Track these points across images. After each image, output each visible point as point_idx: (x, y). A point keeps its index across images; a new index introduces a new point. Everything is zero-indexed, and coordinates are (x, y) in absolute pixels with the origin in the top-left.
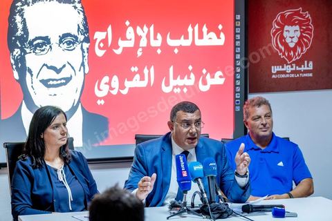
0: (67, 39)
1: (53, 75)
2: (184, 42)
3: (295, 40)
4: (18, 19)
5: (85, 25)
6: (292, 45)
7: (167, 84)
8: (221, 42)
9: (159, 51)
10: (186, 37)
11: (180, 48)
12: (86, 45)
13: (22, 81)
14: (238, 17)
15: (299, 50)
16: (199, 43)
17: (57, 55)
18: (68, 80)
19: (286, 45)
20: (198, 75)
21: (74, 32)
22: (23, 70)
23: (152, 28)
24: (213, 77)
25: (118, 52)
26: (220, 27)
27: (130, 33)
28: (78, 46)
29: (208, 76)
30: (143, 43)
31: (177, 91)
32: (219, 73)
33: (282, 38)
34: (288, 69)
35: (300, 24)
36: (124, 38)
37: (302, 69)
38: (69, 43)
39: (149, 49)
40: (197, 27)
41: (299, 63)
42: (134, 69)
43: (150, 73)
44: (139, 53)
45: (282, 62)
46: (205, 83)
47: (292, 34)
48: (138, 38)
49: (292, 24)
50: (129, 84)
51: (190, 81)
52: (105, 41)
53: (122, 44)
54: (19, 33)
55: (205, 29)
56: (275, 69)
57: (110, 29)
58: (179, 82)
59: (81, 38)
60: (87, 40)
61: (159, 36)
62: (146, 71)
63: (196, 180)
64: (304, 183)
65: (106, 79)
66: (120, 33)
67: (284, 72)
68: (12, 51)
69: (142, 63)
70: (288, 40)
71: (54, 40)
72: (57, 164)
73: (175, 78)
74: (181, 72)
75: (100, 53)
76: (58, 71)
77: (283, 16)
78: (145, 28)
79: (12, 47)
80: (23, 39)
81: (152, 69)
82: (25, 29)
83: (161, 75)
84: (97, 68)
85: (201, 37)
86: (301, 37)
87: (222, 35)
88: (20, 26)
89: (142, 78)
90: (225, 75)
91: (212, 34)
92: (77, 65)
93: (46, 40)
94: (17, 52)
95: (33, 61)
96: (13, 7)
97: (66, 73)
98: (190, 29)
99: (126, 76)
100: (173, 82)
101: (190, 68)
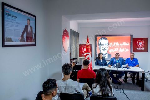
1: (104, 49)
2: (122, 45)
4: (100, 42)
8: (128, 45)
9: (119, 46)
13: (100, 50)
14: (131, 41)
15: (142, 46)
16: (125, 45)
17: (104, 46)
20: (125, 49)
21: (107, 43)
22: (100, 48)
23: (118, 43)
25: (113, 46)
26: (128, 43)
27: (115, 44)
28: (107, 45)
30: (116, 45)
32: (128, 49)
33: (139, 44)
34: (140, 49)
35: (142, 42)
39: (117, 46)
40: (124, 43)
41: (142, 48)
42: (115, 48)
44: (116, 46)
45: (139, 48)
47: (140, 44)
49: (140, 42)
50: (114, 50)
53: (113, 45)
55: (126, 43)
56: (137, 49)
58: (122, 50)
64: (137, 65)
65: (111, 50)
66: (113, 43)
69: (116, 48)
71: (104, 45)
72: (101, 60)
75: (110, 46)
79: (99, 45)
80: (100, 44)
83: (119, 49)
84: (110, 48)
86: (142, 44)
92: (107, 48)
93: (103, 45)
95: (101, 47)
97: (105, 49)
99: (114, 49)
101: (123, 48)
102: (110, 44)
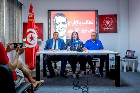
0: (63, 23)
1: (60, 29)
2: (85, 23)
3: (109, 23)
4: (54, 20)
5: (66, 21)
6: (108, 24)
7: (82, 31)
8: (93, 23)
9: (80, 25)
10: (86, 23)
11: (85, 25)
12: (66, 24)
14: (96, 19)
15: (109, 25)
16: (88, 24)
18: (63, 30)
19: (107, 24)
20: (88, 29)
22: (55, 28)
23: (79, 21)
24: (91, 30)
25: (73, 25)
26: (93, 21)
27: (75, 22)
28: (65, 24)
29: (90, 30)
30: (77, 24)
31: (84, 32)
32: (92, 29)
34: (107, 29)
35: (110, 20)
36: (74, 23)
37: (110, 29)
38: (63, 24)
39: (79, 25)
40: (88, 21)
41: (110, 28)
42: (76, 28)
43: (79, 29)
44: (77, 25)
45: (106, 28)
46: (89, 31)
47: (108, 22)
48: (76, 23)
49: (108, 20)
51: (86, 31)
52: (70, 23)
53: (73, 24)
54: (55, 22)
55: (89, 21)
56: (104, 29)
57: (71, 21)
59: (66, 23)
60: (67, 23)
61: (80, 22)
62: (78, 29)
63: (77, 44)
65: (70, 30)
66: (73, 22)
67: (106, 29)
68: (53, 25)
69: (77, 27)
70: (107, 23)
71: (61, 23)
73: (84, 30)
74: (85, 29)
75: (69, 25)
76: (62, 29)
77: (106, 19)
78: (78, 21)
80: (55, 23)
81: (79, 28)
82: (56, 21)
83: (81, 29)
84: (68, 28)
85: (89, 22)
86: (110, 23)
87: (93, 22)
88: (55, 21)
89: (77, 30)
90: (94, 30)
91: (91, 22)
92: (65, 28)
93: (59, 23)
94: (54, 25)
96: (54, 18)
97: (63, 29)
98: (86, 21)
100: (83, 31)
101: (87, 28)
102: (69, 22)
